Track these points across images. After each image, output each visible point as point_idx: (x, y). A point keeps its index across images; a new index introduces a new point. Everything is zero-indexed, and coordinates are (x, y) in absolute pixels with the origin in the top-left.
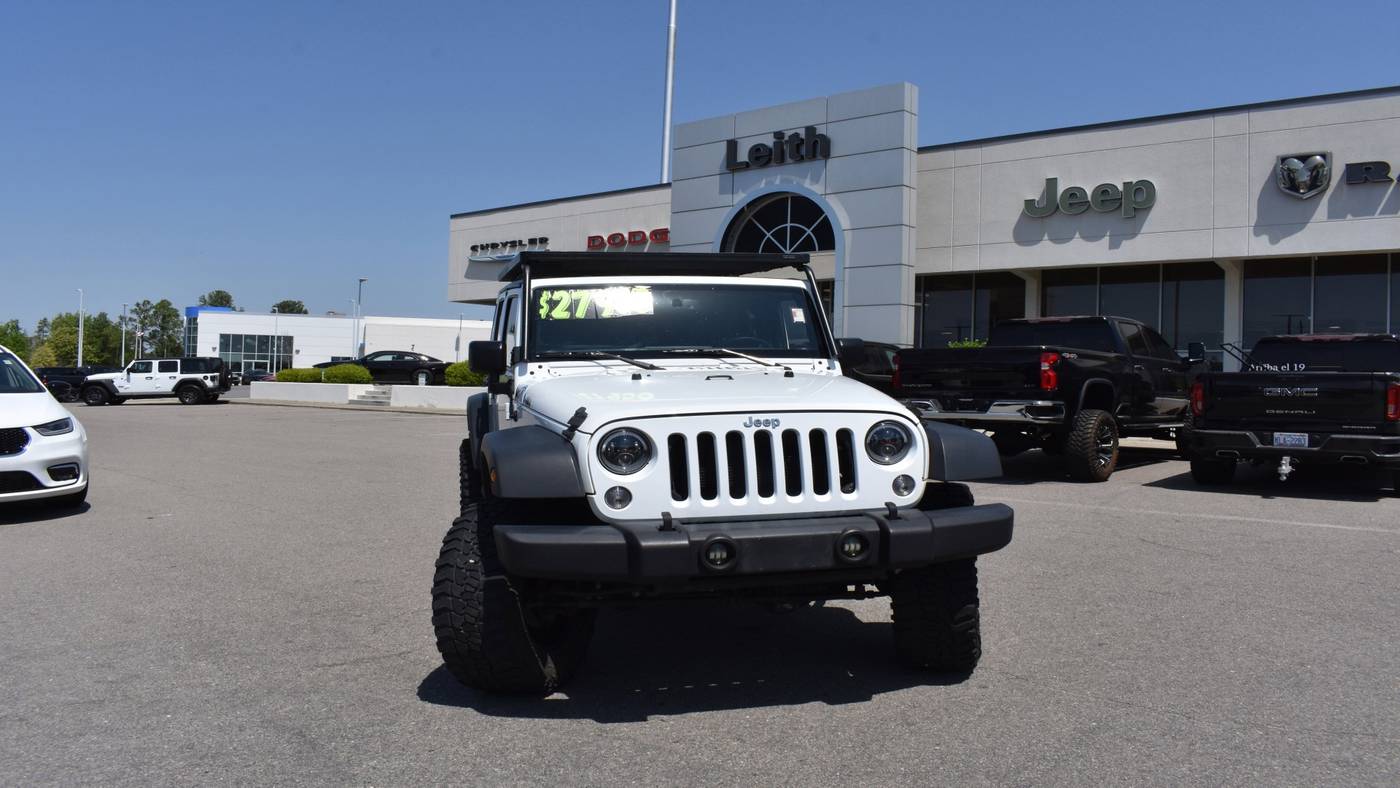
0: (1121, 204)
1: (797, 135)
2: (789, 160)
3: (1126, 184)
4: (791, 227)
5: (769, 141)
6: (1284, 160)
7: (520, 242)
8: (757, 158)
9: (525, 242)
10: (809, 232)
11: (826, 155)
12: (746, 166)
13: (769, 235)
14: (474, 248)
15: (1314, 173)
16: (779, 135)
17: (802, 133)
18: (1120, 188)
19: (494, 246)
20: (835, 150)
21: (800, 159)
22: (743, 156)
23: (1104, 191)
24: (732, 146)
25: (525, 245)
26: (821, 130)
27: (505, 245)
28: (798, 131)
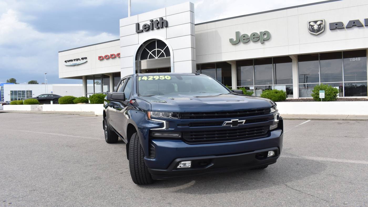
0: (259, 39)
1: (157, 20)
2: (155, 29)
3: (260, 32)
4: (157, 50)
5: (149, 23)
6: (310, 22)
7: (79, 59)
8: (145, 28)
9: (80, 59)
10: (163, 51)
11: (167, 26)
12: (142, 31)
13: (150, 53)
14: (66, 61)
15: (320, 26)
16: (152, 21)
17: (159, 20)
18: (259, 33)
19: (71, 61)
20: (170, 25)
21: (159, 28)
22: (141, 28)
23: (254, 35)
24: (138, 25)
25: (81, 60)
26: (164, 18)
27: (75, 60)
28: (157, 19)
